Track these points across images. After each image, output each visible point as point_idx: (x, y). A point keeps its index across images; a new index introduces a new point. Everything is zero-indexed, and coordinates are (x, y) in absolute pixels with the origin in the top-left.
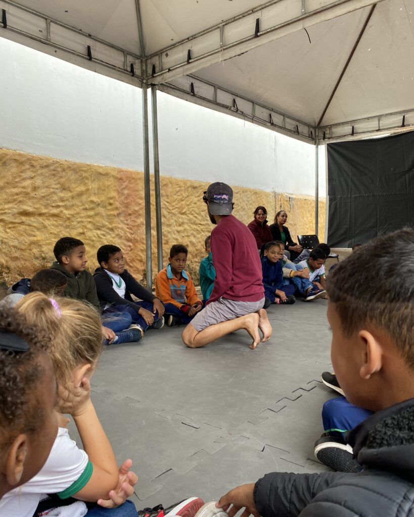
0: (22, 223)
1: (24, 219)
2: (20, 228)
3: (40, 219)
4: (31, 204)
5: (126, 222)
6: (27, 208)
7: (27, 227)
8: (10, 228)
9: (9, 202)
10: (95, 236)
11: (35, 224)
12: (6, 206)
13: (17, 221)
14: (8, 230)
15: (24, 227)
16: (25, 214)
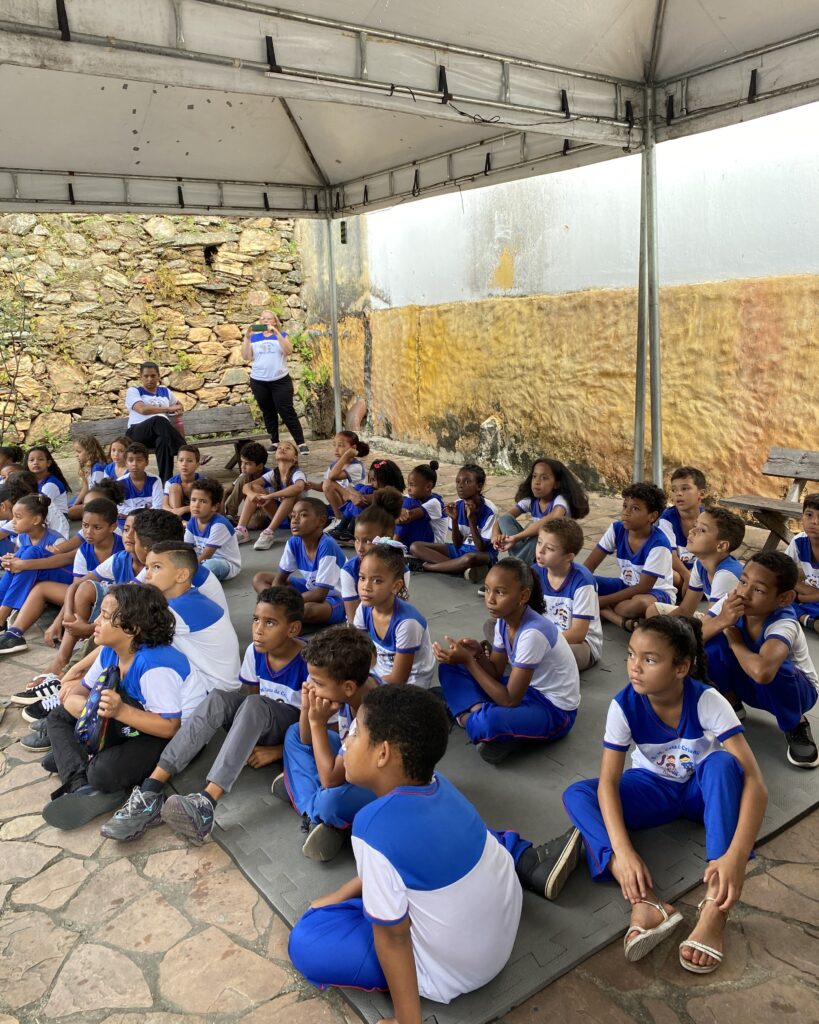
0: (603, 387)
1: (605, 381)
2: (600, 394)
3: (621, 381)
4: (612, 361)
5: (752, 385)
6: (608, 367)
7: (608, 393)
8: (591, 393)
9: (592, 360)
10: (691, 411)
11: (615, 389)
12: (588, 366)
13: (597, 384)
14: (589, 396)
15: (604, 391)
16: (606, 374)
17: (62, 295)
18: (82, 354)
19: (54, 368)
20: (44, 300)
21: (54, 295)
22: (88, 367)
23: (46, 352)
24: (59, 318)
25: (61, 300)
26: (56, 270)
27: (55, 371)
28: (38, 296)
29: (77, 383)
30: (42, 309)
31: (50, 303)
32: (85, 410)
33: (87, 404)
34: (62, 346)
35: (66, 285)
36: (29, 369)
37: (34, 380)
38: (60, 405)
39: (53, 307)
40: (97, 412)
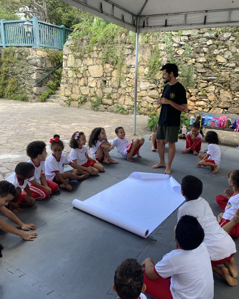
17: (232, 64)
18: (233, 87)
19: (222, 91)
20: (225, 66)
21: (230, 64)
22: (234, 93)
23: (220, 85)
24: (228, 73)
25: (231, 66)
26: (233, 54)
27: (222, 93)
28: (224, 64)
29: (229, 98)
30: (223, 69)
31: (227, 67)
32: (229, 109)
33: (230, 107)
34: (226, 84)
35: (235, 60)
36: (213, 90)
37: (214, 95)
38: (221, 105)
39: (228, 68)
40: (233, 110)
